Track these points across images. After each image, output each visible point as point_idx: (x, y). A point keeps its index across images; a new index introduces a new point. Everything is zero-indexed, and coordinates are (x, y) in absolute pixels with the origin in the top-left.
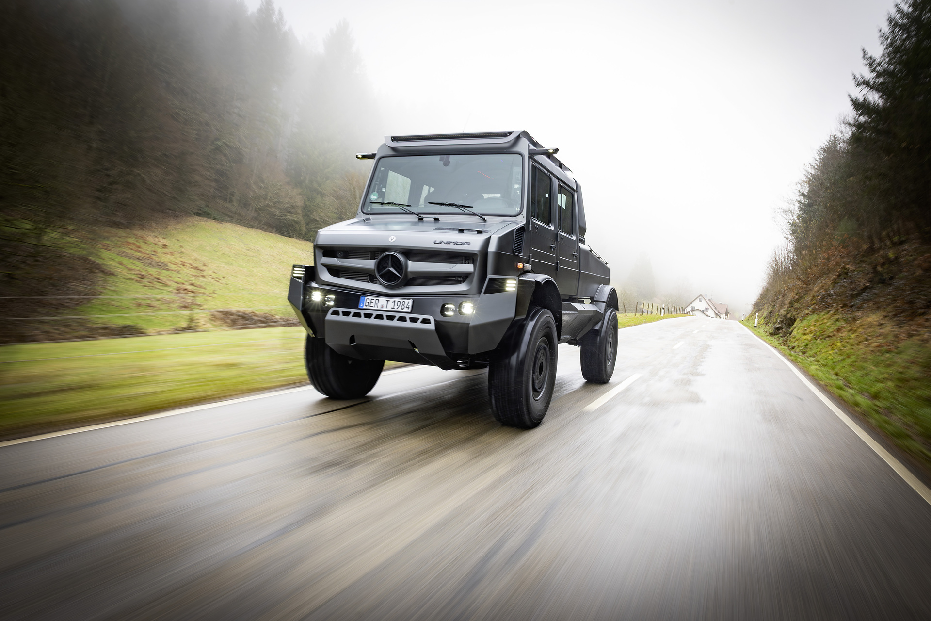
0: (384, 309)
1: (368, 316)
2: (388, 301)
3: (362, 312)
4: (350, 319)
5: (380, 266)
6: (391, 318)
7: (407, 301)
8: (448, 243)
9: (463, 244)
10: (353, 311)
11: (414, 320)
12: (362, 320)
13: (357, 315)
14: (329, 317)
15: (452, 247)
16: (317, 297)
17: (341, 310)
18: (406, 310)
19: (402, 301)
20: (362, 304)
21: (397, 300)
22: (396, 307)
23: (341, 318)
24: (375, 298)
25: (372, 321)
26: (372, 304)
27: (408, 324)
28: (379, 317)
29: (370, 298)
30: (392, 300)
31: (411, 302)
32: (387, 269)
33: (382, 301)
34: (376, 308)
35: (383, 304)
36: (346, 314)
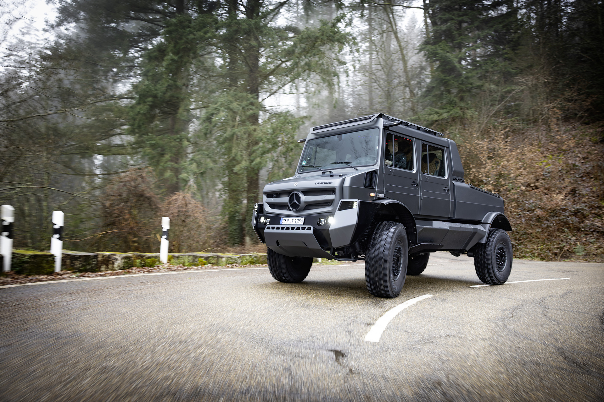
0: (291, 224)
1: (283, 228)
2: (293, 219)
3: (280, 226)
4: (275, 231)
5: (291, 200)
6: (293, 228)
7: (301, 218)
8: (322, 183)
9: (329, 183)
10: (276, 226)
11: (303, 229)
12: (280, 231)
13: (278, 228)
14: (266, 230)
15: (324, 186)
16: (262, 220)
17: (271, 226)
18: (301, 224)
19: (299, 218)
20: (281, 222)
21: (297, 218)
22: (296, 222)
23: (271, 231)
24: (287, 218)
25: (284, 231)
26: (286, 222)
27: (301, 231)
28: (288, 228)
29: (285, 218)
30: (295, 218)
31: (303, 219)
32: (294, 201)
33: (291, 219)
34: (287, 224)
35: (291, 221)
36: (273, 228)
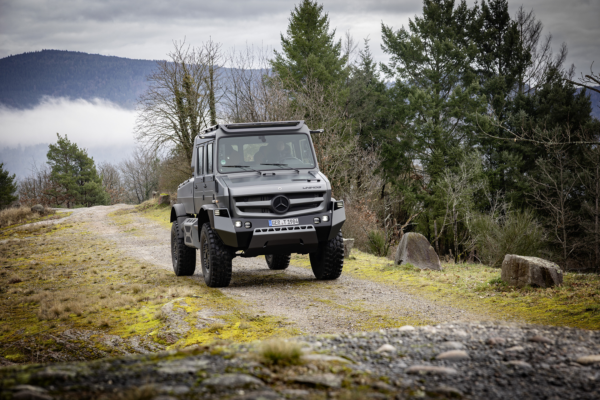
0: (284, 225)
1: (278, 230)
2: (285, 221)
3: (274, 228)
4: (268, 233)
5: (275, 203)
6: (290, 229)
7: (295, 219)
8: (310, 188)
9: (318, 187)
10: (268, 228)
11: (303, 228)
12: (275, 232)
13: (270, 230)
15: (312, 190)
16: (238, 224)
17: (261, 229)
18: (296, 224)
19: (292, 219)
20: (270, 225)
21: (290, 220)
22: (290, 223)
23: (262, 233)
25: (281, 232)
27: (301, 230)
28: (284, 229)
29: (273, 221)
30: (287, 220)
31: (297, 219)
32: (280, 204)
33: (282, 221)
34: (279, 225)
36: (264, 231)
